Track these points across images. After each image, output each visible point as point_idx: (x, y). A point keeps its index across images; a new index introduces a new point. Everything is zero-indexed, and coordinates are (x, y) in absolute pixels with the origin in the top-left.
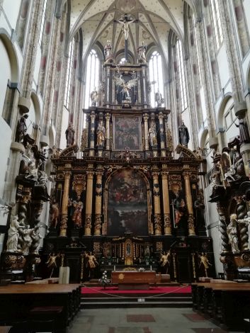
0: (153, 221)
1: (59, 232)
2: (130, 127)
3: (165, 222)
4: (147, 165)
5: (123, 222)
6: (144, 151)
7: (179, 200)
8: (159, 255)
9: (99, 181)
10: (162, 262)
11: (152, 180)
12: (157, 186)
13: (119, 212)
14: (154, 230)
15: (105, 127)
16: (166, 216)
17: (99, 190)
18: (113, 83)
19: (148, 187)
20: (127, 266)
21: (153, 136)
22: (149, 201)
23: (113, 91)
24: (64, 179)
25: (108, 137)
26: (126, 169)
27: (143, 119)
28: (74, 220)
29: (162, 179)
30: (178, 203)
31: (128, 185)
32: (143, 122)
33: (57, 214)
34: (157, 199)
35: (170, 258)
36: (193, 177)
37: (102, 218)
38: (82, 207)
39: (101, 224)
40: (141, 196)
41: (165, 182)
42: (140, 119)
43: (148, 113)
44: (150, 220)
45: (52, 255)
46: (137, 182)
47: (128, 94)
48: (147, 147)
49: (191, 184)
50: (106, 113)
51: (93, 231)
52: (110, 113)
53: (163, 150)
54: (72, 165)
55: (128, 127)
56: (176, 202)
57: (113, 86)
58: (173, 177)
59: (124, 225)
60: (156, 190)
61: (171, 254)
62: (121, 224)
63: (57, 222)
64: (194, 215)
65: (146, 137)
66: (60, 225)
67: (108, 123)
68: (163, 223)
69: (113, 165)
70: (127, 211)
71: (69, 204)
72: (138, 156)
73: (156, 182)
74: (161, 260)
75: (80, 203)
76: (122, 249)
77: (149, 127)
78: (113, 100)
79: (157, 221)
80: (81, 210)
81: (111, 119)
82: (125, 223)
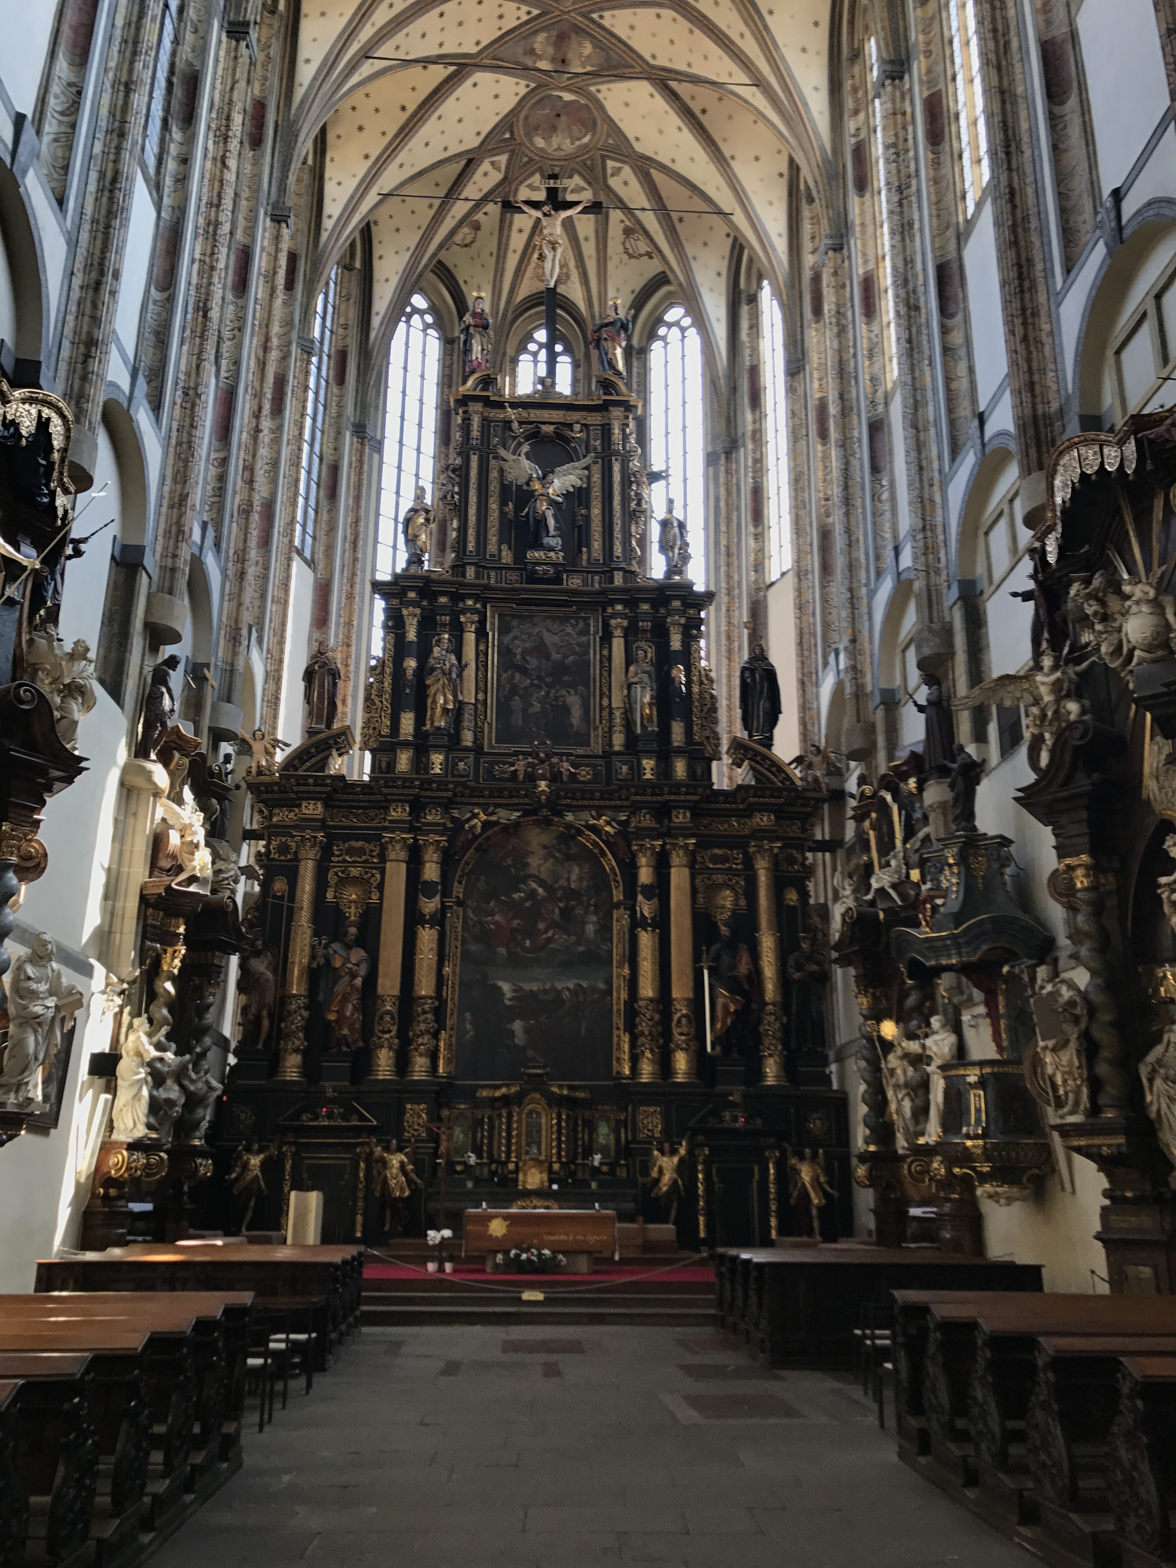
0: (630, 1026)
1: (275, 1063)
2: (555, 656)
3: (675, 1031)
4: (618, 809)
5: (517, 1026)
6: (608, 754)
7: (732, 946)
8: (648, 1153)
9: (431, 872)
10: (657, 1181)
11: (630, 869)
12: (649, 892)
13: (506, 987)
14: (635, 1060)
15: (459, 658)
16: (681, 1010)
17: (430, 905)
18: (494, 474)
19: (618, 895)
20: (527, 1194)
21: (645, 697)
22: (618, 950)
23: (494, 506)
24: (296, 859)
25: (469, 696)
26: (537, 823)
27: (606, 627)
28: (332, 1017)
29: (669, 866)
30: (726, 959)
31: (542, 883)
32: (607, 638)
33: (269, 998)
34: (646, 940)
35: (686, 1168)
36: (792, 861)
37: (439, 1013)
38: (363, 970)
39: (436, 1036)
40: (590, 929)
41: (679, 877)
42: (595, 626)
43: (626, 603)
44: (619, 1021)
45: (248, 1150)
46: (575, 876)
47: (551, 523)
48: (618, 741)
49: (779, 885)
50: (463, 597)
51: (402, 1063)
52: (477, 598)
53: (679, 751)
54: (326, 806)
55: (548, 656)
56: (717, 958)
57: (494, 487)
58: (715, 859)
59: (520, 1038)
60: (646, 908)
61: (690, 1151)
62: (512, 1034)
63: (266, 1023)
64: (785, 1005)
65: (617, 701)
66: (278, 1035)
67: (470, 638)
68: (667, 1034)
69: (485, 808)
70: (534, 987)
71: (313, 957)
72: (585, 774)
73: (645, 875)
74: (654, 1174)
75: (358, 955)
76: (509, 1130)
77: (629, 660)
78: (492, 547)
79: (644, 1027)
80: (358, 981)
81: (482, 623)
82: (527, 1030)
